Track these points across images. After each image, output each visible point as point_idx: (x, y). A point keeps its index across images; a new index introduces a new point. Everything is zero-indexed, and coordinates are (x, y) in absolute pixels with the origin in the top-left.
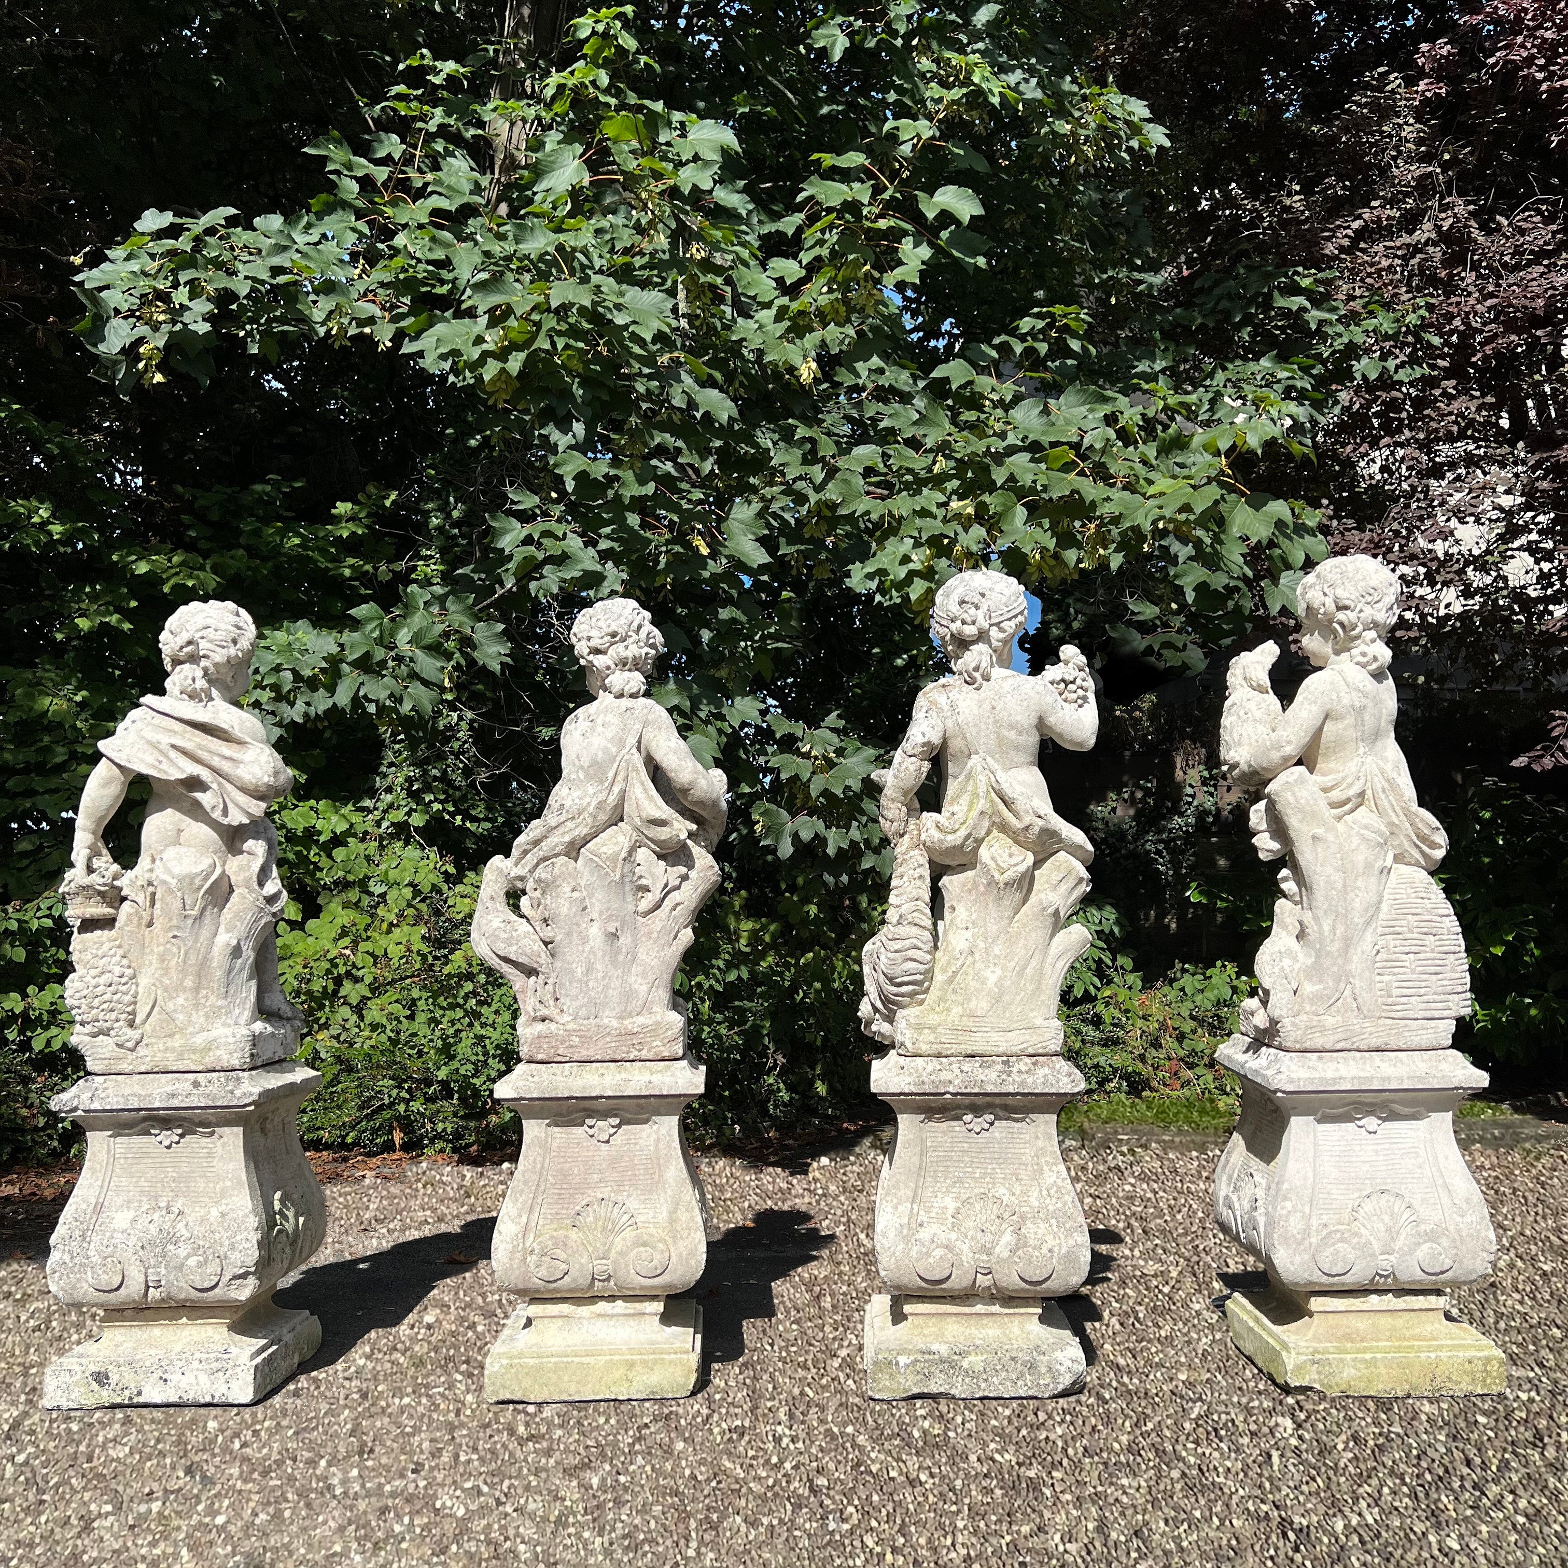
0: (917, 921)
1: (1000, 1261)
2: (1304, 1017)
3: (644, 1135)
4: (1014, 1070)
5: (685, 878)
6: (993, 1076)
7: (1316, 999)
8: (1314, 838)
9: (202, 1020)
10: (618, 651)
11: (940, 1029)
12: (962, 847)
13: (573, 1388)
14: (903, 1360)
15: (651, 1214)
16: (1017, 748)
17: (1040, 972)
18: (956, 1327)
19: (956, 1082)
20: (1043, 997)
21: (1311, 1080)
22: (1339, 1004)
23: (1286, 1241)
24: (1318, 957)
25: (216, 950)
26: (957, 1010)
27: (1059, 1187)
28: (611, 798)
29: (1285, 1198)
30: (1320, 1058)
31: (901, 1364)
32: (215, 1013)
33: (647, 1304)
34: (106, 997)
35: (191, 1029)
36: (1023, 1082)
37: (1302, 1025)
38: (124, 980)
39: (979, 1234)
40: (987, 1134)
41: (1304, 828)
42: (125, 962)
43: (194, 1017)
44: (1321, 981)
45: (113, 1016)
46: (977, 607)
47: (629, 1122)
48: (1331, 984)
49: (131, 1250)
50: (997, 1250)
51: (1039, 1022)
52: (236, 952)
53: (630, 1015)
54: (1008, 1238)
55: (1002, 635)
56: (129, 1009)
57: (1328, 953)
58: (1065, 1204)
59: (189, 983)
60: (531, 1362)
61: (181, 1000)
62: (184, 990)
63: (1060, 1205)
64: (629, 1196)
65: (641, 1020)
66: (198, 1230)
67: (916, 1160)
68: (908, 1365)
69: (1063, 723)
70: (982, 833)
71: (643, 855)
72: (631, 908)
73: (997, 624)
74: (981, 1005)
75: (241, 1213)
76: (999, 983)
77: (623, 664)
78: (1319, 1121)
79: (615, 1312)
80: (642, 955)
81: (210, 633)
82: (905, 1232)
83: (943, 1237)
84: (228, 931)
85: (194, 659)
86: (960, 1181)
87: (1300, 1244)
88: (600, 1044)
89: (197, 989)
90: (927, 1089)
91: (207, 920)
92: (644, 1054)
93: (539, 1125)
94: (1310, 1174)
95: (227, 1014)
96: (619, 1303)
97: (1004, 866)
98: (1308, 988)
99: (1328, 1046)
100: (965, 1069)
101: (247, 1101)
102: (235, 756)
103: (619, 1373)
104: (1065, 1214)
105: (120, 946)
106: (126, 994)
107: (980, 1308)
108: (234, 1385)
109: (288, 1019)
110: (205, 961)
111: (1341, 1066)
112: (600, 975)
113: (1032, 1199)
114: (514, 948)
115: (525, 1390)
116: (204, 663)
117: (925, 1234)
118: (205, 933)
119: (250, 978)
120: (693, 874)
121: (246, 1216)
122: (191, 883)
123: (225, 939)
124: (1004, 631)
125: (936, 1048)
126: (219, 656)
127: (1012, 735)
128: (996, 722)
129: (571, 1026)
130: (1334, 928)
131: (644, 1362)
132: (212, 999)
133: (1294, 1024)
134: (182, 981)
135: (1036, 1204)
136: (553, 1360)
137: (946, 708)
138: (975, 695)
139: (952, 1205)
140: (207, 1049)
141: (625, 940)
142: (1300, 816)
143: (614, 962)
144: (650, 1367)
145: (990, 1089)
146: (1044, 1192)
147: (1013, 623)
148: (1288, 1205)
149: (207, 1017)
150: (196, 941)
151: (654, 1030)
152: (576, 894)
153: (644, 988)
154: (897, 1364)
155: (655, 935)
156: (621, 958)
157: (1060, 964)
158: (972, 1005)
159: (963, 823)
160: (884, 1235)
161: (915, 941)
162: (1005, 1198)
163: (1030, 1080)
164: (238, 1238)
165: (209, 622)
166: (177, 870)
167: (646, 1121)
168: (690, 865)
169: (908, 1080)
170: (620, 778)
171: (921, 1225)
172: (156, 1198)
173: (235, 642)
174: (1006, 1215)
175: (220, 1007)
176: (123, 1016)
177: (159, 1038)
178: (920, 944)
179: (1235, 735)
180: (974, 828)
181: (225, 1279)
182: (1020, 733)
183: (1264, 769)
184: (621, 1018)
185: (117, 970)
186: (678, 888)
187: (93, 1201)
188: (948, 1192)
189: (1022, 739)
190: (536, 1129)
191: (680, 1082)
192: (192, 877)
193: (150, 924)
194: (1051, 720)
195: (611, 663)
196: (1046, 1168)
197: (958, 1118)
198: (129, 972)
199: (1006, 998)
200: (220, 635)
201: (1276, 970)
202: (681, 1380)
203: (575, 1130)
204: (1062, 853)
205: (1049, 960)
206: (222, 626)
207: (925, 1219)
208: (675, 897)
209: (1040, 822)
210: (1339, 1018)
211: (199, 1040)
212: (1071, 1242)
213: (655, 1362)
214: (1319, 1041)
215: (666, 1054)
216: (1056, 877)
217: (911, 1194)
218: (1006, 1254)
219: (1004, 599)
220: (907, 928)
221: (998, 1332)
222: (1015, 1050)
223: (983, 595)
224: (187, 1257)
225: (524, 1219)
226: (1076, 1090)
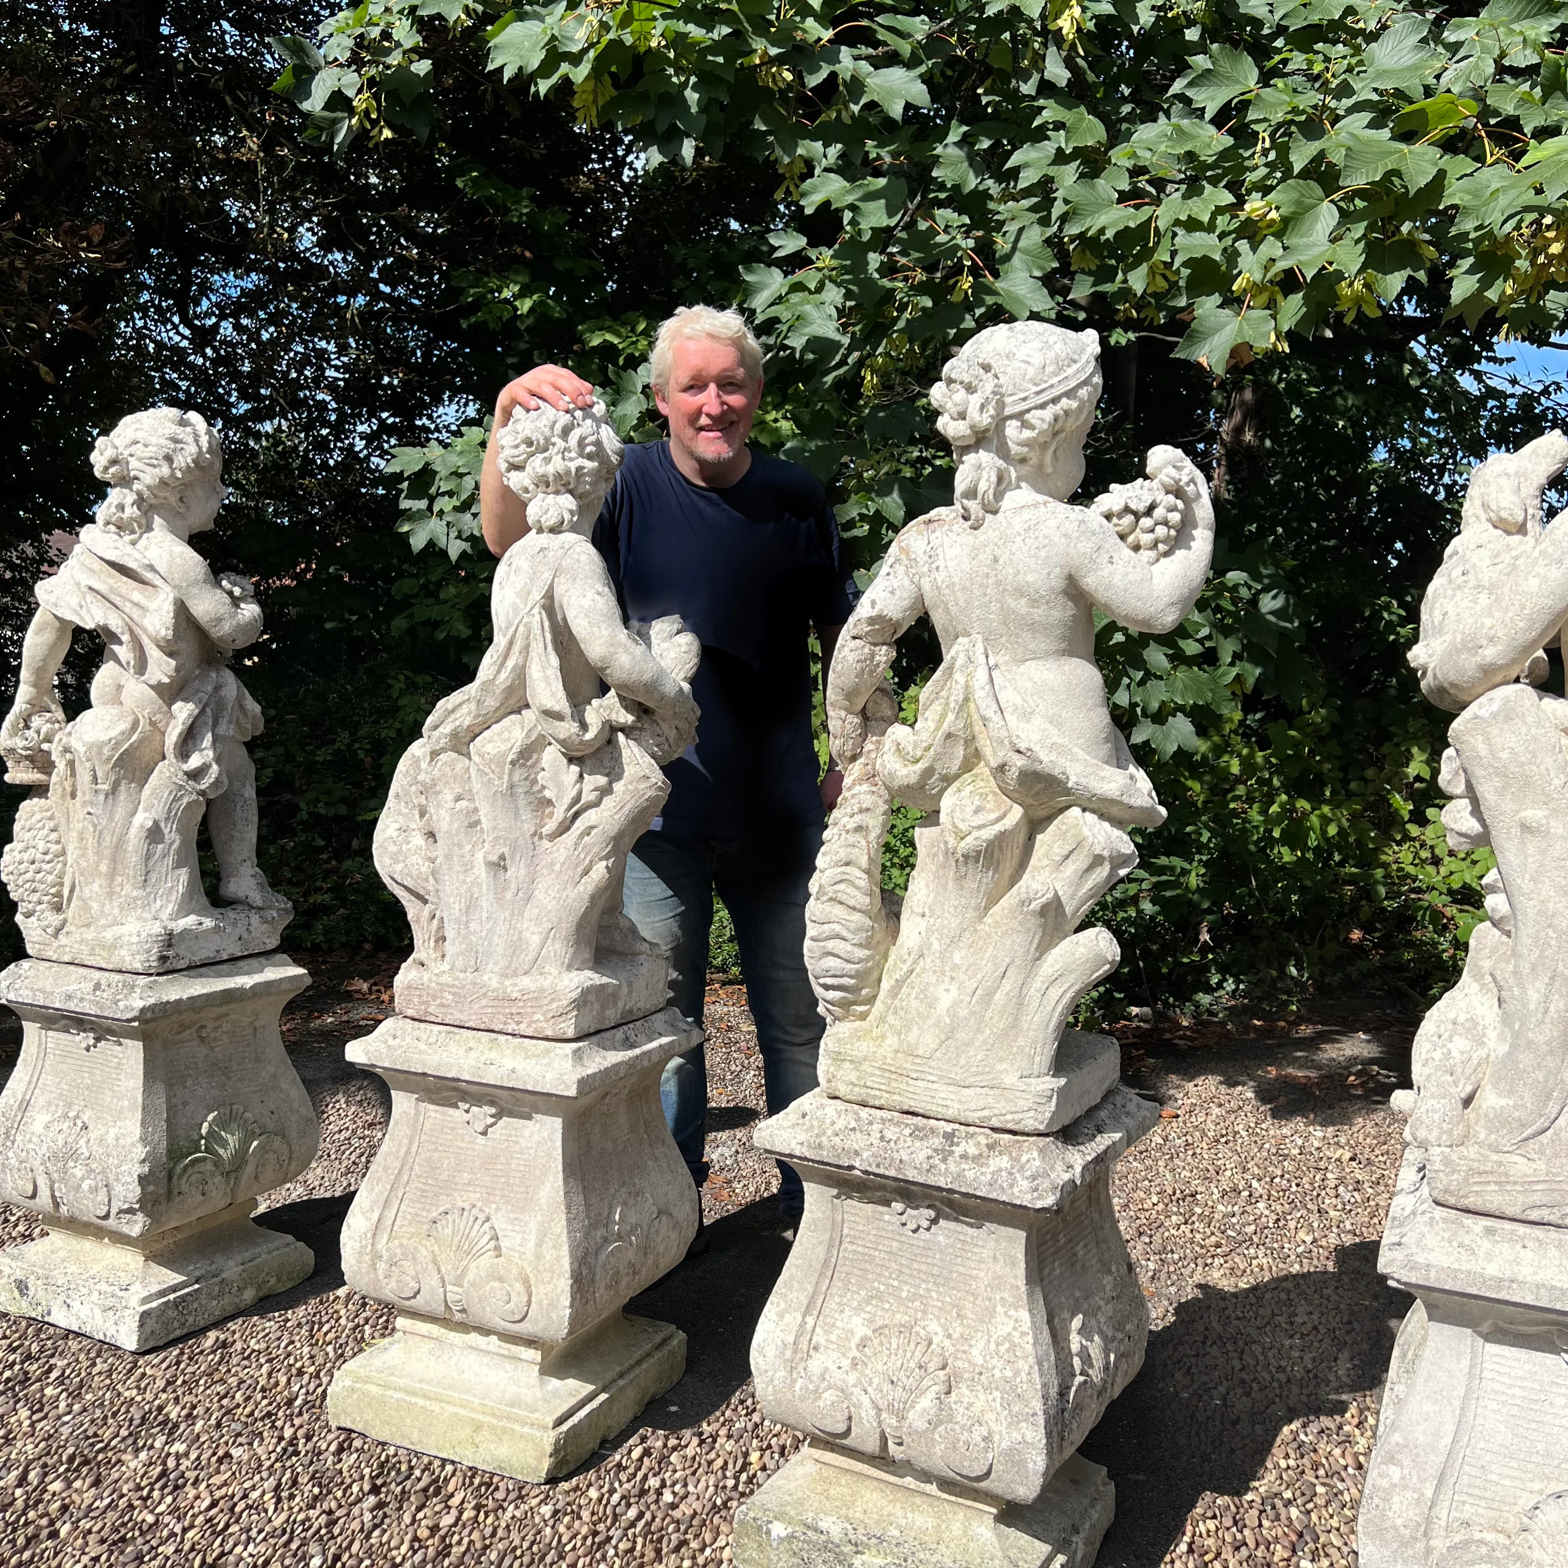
0: (844, 898)
1: (912, 1432)
2: (1471, 1151)
3: (527, 1133)
4: (958, 1151)
5: (606, 791)
6: (921, 1156)
7: (1499, 1121)
8: (1525, 828)
9: (116, 911)
10: (536, 465)
11: (865, 1066)
12: (922, 788)
13: (415, 1436)
14: (778, 1529)
15: (518, 1241)
16: (1033, 627)
17: (1019, 1002)
18: (876, 1496)
19: (865, 1155)
20: (1021, 1041)
21: (1454, 1273)
22: (1545, 1138)
23: (1380, 1533)
24: (1514, 1047)
25: (133, 831)
26: (892, 1041)
27: (1014, 1345)
28: (503, 675)
29: (1391, 1459)
30: (1489, 1232)
31: (774, 1534)
32: (130, 904)
33: (522, 1349)
34: (28, 876)
35: (103, 922)
36: (960, 1176)
37: (1463, 1166)
38: (48, 858)
39: (886, 1387)
40: (927, 1235)
41: (1508, 805)
42: (54, 836)
43: (107, 907)
44: (1511, 1093)
45: (35, 897)
46: (970, 389)
47: (511, 1114)
48: (1528, 1099)
49: (39, 1160)
50: (911, 1415)
51: (1010, 1079)
52: (154, 834)
53: (515, 974)
54: (926, 1402)
55: (1027, 434)
56: (53, 891)
57: (1530, 1043)
58: (1017, 1373)
59: (104, 868)
60: (374, 1390)
61: (96, 887)
62: (100, 874)
63: (1009, 1373)
64: (498, 1210)
65: (526, 982)
66: (97, 1150)
67: (821, 1251)
68: (781, 1540)
69: (1109, 587)
70: (954, 768)
71: (552, 755)
72: (529, 828)
73: (1019, 416)
74: (927, 1040)
75: (129, 1140)
76: (952, 1012)
77: (543, 482)
78: (1488, 1338)
79: (484, 1347)
80: (539, 894)
81: (138, 449)
82: (788, 1354)
83: (837, 1376)
84: (146, 810)
85: (126, 481)
86: (879, 1297)
87: (1405, 1544)
88: (476, 1007)
89: (112, 875)
90: (825, 1156)
91: (122, 795)
92: (523, 1029)
93: (409, 1099)
94: (1450, 1429)
95: (143, 907)
96: (494, 1338)
97: (963, 827)
98: (1489, 1100)
99: (1510, 1211)
100: (889, 1135)
101: (129, 1015)
102: (144, 602)
103: (465, 1433)
104: (1014, 1389)
105: (51, 818)
106: (50, 873)
107: (909, 1481)
108: (123, 1329)
109: (260, 909)
110: (120, 845)
111: (1527, 1255)
112: (485, 915)
113: (975, 1352)
114: (400, 866)
115: (366, 1422)
116: (136, 486)
117: (815, 1364)
118: (120, 812)
119: (178, 865)
120: (618, 787)
121: (133, 1145)
122: (100, 753)
123: (143, 819)
124: (1032, 427)
125: (858, 1093)
126: (148, 477)
127: (1022, 606)
128: (998, 583)
129: (445, 979)
130: (1547, 999)
131: (492, 1427)
132: (128, 888)
133: (1447, 1162)
134: (97, 865)
135: (980, 1360)
136: (398, 1395)
137: (922, 559)
138: (969, 538)
139: (861, 1330)
140: (113, 947)
141: (516, 872)
142: (1497, 782)
143: (499, 899)
144: (500, 1435)
145: (911, 1175)
146: (992, 1346)
147: (1048, 414)
148: (1395, 1473)
149: (122, 909)
150: (111, 819)
151: (535, 999)
152: (463, 804)
153: (536, 939)
154: (768, 1532)
155: (557, 868)
156: (509, 895)
157: (1054, 993)
158: (912, 1037)
159: (927, 749)
160: (761, 1352)
161: (837, 928)
162: (936, 1340)
163: (970, 1174)
164: (124, 1168)
165: (140, 435)
166: (86, 738)
167: (529, 1117)
168: (614, 772)
169: (802, 1137)
170: (517, 648)
171: (816, 1348)
172: (70, 1105)
173: (169, 459)
174: (932, 1367)
175: (136, 899)
176: (46, 898)
177: (78, 927)
178: (845, 933)
179: (1437, 613)
180: (938, 758)
181: (114, 1211)
182: (1034, 602)
183: (1453, 685)
184: (504, 976)
185: (41, 846)
186: (597, 804)
187: (20, 1097)
188: (858, 1310)
189: (1039, 613)
190: (406, 1104)
191: (549, 1076)
192: (101, 746)
193: (73, 796)
194: (1090, 582)
195: (527, 482)
196: (999, 1309)
197: (887, 1203)
198: (54, 848)
199: (961, 1035)
200: (151, 451)
201: (1438, 1055)
202: (533, 1462)
203: (451, 1111)
204: (1075, 811)
205: (1038, 983)
206: (154, 440)
207: (822, 1342)
208: (589, 817)
209: (1019, 762)
210: (1541, 1165)
211: (108, 935)
212: (1017, 1436)
213: (505, 1431)
214: (1494, 1200)
215: (549, 1033)
216: (1059, 850)
217: (805, 1302)
218: (921, 1425)
219: (1031, 372)
220: (827, 907)
221: (930, 1523)
222: (972, 1117)
223: (987, 368)
224: (83, 1179)
225: (376, 1216)
226: (1039, 1205)
